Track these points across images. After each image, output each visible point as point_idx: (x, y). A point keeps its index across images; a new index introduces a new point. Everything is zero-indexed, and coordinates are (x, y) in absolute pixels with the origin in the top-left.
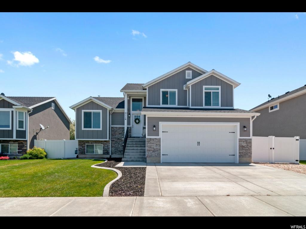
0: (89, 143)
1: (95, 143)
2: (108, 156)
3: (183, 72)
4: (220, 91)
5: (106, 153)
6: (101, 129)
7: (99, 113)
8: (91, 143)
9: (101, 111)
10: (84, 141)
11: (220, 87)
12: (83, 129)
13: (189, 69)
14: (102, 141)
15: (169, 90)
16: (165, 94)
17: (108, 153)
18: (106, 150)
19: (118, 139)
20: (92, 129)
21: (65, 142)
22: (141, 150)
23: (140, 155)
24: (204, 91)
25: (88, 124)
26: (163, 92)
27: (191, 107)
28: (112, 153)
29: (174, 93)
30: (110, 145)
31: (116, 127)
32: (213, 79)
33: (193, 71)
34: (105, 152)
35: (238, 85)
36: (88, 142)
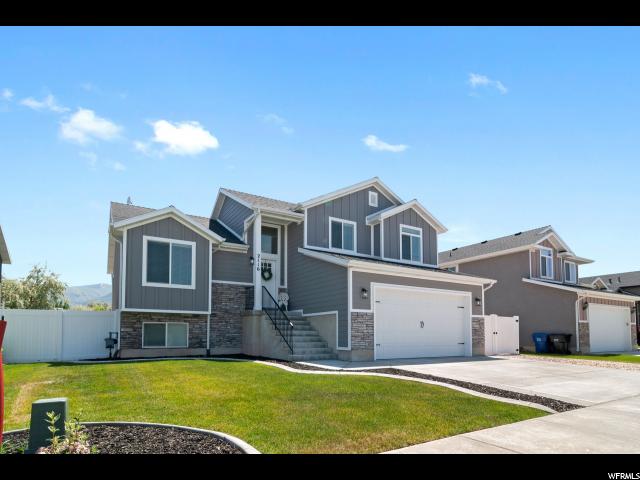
0: (152, 320)
1: (170, 320)
2: (203, 351)
3: (364, 193)
4: (421, 236)
5: (198, 343)
6: (193, 286)
7: (189, 249)
8: (159, 320)
9: (193, 245)
10: (139, 313)
11: (421, 230)
12: (145, 283)
13: (373, 189)
14: (186, 317)
15: (343, 221)
16: (337, 227)
17: (201, 344)
18: (197, 338)
19: (226, 311)
20: (170, 285)
21: (63, 316)
22: (307, 335)
23: (316, 346)
24: (401, 233)
25: (158, 272)
26: (334, 223)
27: (384, 259)
28: (212, 345)
29: (351, 228)
30: (208, 326)
31: (222, 285)
32: (412, 216)
33: (380, 195)
34: (194, 341)
35: (444, 230)
36: (149, 316)
